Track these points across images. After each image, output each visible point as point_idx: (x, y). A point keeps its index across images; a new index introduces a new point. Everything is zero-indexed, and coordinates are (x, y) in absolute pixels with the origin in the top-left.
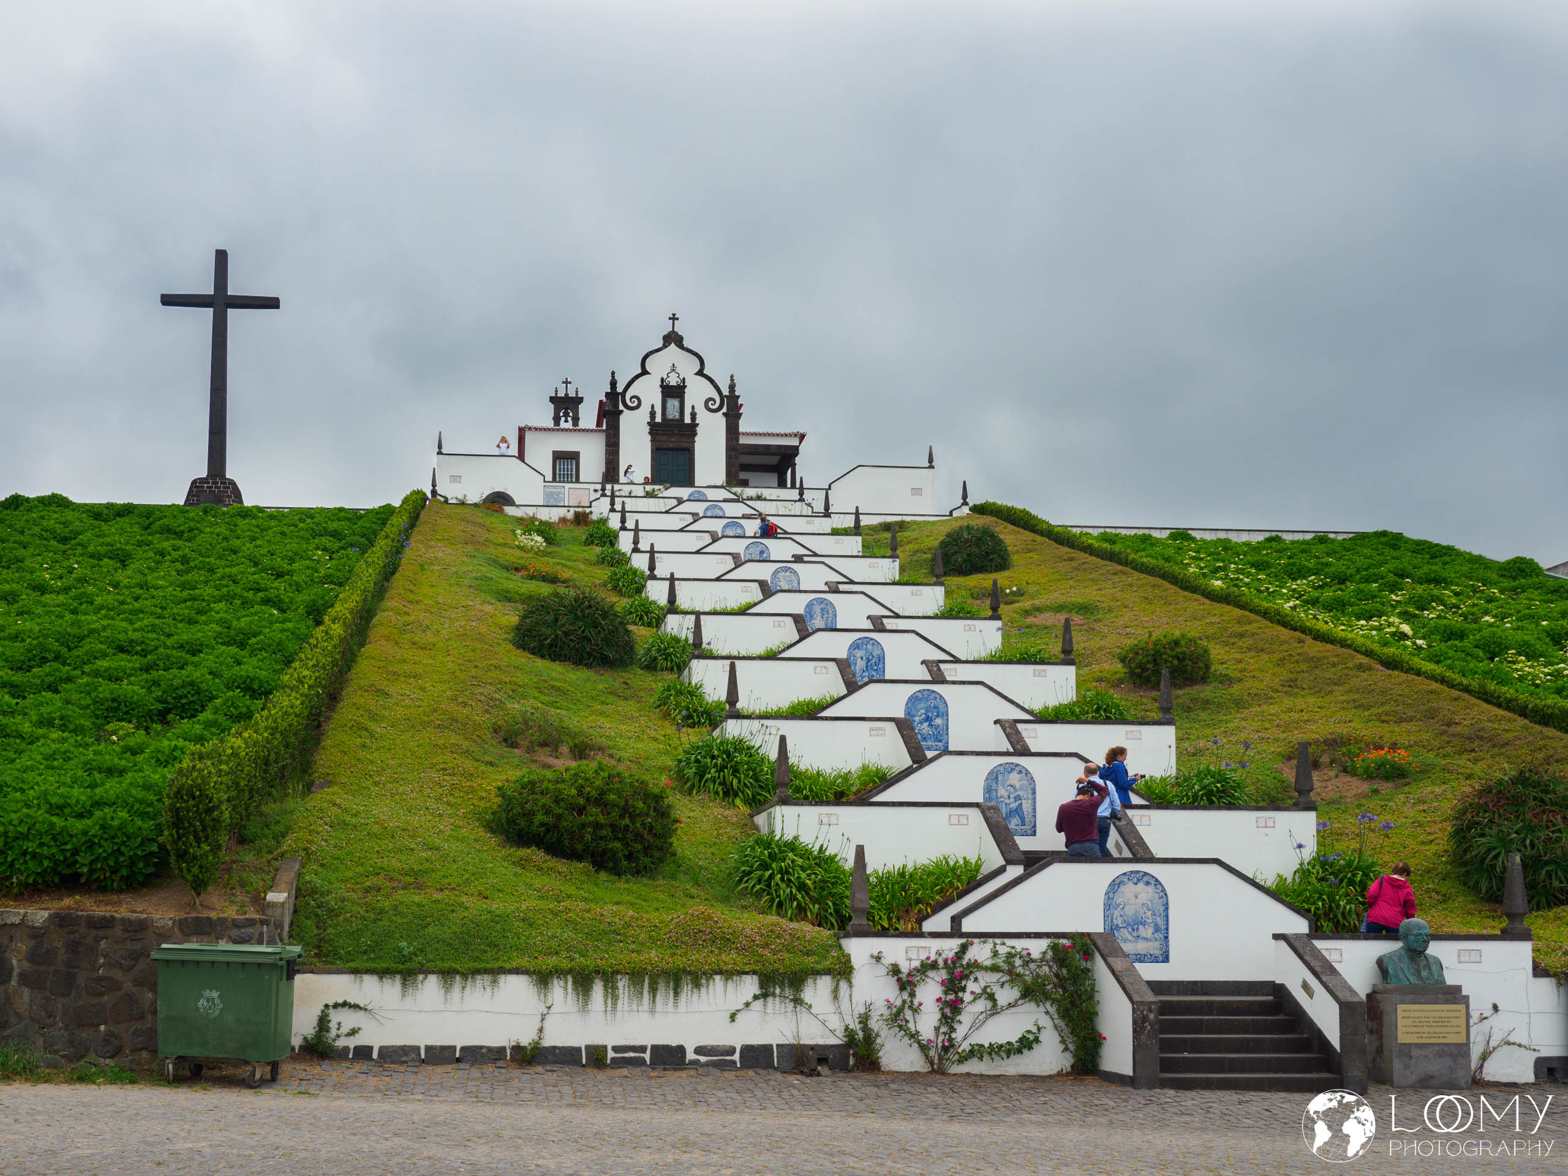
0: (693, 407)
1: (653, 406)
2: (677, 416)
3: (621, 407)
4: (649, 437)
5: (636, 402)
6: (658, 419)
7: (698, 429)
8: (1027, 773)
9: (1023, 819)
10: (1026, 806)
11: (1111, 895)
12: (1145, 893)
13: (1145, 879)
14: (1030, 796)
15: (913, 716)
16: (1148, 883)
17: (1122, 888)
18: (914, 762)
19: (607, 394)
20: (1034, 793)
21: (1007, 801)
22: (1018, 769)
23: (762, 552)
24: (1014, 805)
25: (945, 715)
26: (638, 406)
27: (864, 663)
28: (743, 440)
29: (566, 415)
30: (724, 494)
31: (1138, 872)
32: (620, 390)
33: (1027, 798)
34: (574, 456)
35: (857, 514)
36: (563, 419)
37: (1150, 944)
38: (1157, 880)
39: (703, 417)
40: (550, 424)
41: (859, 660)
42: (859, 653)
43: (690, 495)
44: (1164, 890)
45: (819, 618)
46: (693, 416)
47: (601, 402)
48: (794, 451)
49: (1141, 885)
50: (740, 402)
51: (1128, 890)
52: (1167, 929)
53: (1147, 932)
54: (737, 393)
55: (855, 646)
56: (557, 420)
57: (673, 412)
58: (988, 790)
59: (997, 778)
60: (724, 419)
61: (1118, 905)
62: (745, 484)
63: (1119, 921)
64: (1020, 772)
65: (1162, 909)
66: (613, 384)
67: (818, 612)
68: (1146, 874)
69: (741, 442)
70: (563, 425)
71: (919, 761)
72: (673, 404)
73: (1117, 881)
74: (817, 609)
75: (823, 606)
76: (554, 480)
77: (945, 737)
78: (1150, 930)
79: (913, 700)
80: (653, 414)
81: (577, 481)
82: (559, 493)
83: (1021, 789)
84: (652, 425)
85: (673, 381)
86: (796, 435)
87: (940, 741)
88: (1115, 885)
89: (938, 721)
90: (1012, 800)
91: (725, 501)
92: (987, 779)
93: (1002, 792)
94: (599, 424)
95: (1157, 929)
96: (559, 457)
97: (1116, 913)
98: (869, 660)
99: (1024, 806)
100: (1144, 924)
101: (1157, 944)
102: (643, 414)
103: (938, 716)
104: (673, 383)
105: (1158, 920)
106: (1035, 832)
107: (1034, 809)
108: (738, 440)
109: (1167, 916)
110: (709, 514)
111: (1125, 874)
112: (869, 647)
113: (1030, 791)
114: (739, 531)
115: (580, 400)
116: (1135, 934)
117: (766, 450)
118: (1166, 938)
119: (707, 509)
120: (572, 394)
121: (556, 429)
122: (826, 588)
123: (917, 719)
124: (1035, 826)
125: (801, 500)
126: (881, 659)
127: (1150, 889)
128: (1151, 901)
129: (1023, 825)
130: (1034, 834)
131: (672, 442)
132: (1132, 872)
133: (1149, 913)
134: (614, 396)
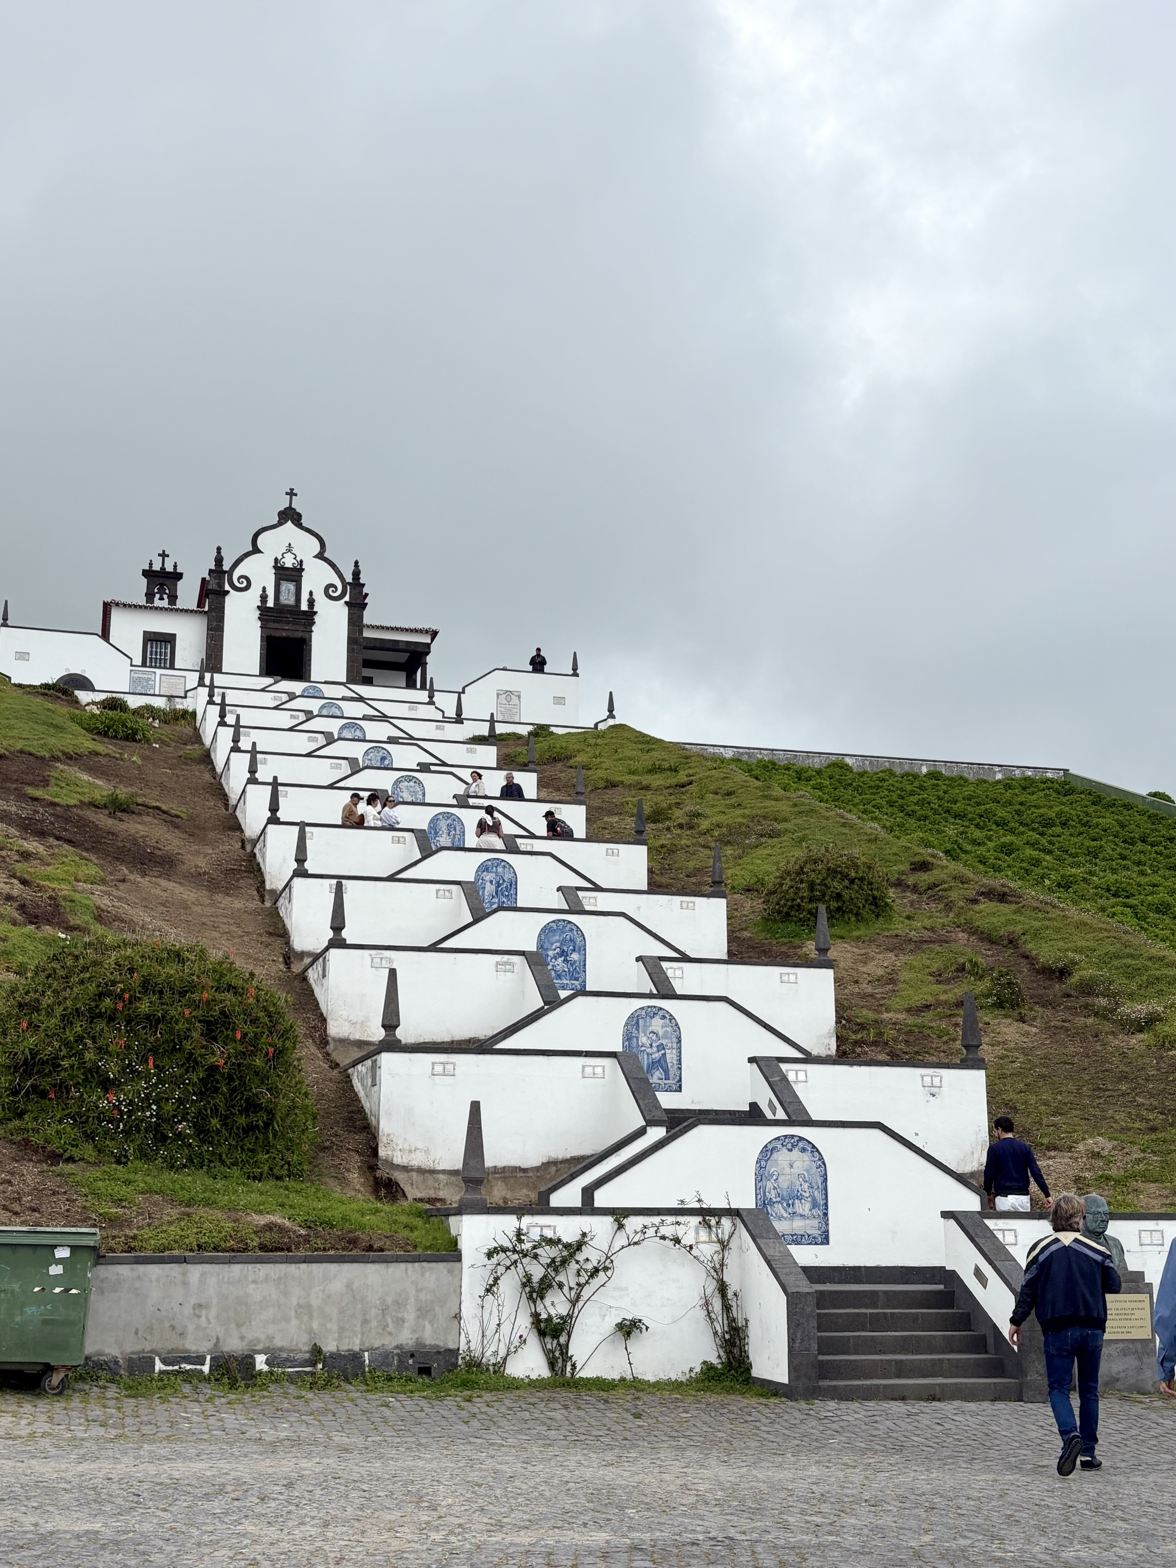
0: (311, 593)
1: (264, 589)
2: (291, 601)
3: (227, 587)
4: (259, 623)
5: (245, 583)
6: (270, 603)
7: (316, 618)
8: (672, 1018)
9: (666, 1072)
10: (671, 1056)
11: (763, 1163)
12: (801, 1161)
13: (801, 1144)
14: (675, 1045)
15: (547, 949)
16: (803, 1150)
17: (775, 1155)
18: (546, 1003)
19: (211, 571)
20: (679, 1042)
21: (649, 1050)
22: (661, 1013)
23: (383, 759)
24: (656, 1056)
25: (582, 949)
26: (247, 588)
27: (494, 887)
28: (367, 634)
29: (162, 592)
30: (342, 691)
31: (793, 1136)
32: (226, 567)
33: (672, 1048)
34: (169, 639)
35: (492, 721)
36: (158, 596)
37: (807, 1222)
38: (814, 1147)
39: (322, 605)
40: (142, 601)
41: (488, 884)
42: (488, 877)
43: (304, 691)
44: (821, 1158)
45: (445, 835)
46: (311, 602)
47: (203, 580)
48: (425, 650)
49: (796, 1152)
50: (365, 590)
51: (783, 1157)
52: (826, 1205)
53: (804, 1207)
54: (362, 581)
55: (484, 868)
56: (150, 596)
57: (287, 599)
58: (628, 1037)
59: (637, 1023)
60: (346, 609)
61: (772, 1176)
62: (368, 681)
63: (772, 1195)
64: (664, 1017)
65: (820, 1180)
66: (219, 560)
67: (444, 828)
68: (801, 1139)
69: (365, 635)
70: (157, 603)
71: (552, 1003)
72: (288, 587)
73: (770, 1147)
74: (443, 824)
75: (449, 821)
76: (144, 664)
77: (582, 974)
78: (808, 1206)
79: (546, 931)
80: (264, 598)
81: (172, 667)
82: (149, 679)
83: (665, 1037)
84: (263, 610)
85: (289, 562)
86: (427, 632)
87: (577, 979)
88: (767, 1152)
89: (575, 956)
90: (655, 1049)
91: (344, 699)
92: (627, 1024)
93: (643, 1040)
94: (200, 604)
95: (815, 1205)
96: (152, 639)
97: (769, 1185)
98: (499, 885)
99: (668, 1056)
100: (800, 1198)
101: (815, 1223)
102: (252, 598)
103: (574, 950)
104: (289, 564)
105: (816, 1193)
106: (680, 1086)
107: (680, 1060)
108: (361, 632)
109: (826, 1189)
110: (325, 712)
111: (778, 1138)
112: (500, 870)
113: (675, 1040)
114: (358, 734)
115: (178, 576)
116: (790, 1210)
117: (394, 646)
118: (826, 1214)
119: (323, 707)
120: (169, 568)
121: (149, 606)
122: (454, 802)
123: (551, 953)
124: (680, 1080)
125: (431, 703)
126: (513, 884)
127: (807, 1156)
128: (808, 1171)
129: (667, 1078)
130: (679, 1089)
131: (285, 631)
132: (786, 1136)
133: (806, 1186)
134: (218, 571)
